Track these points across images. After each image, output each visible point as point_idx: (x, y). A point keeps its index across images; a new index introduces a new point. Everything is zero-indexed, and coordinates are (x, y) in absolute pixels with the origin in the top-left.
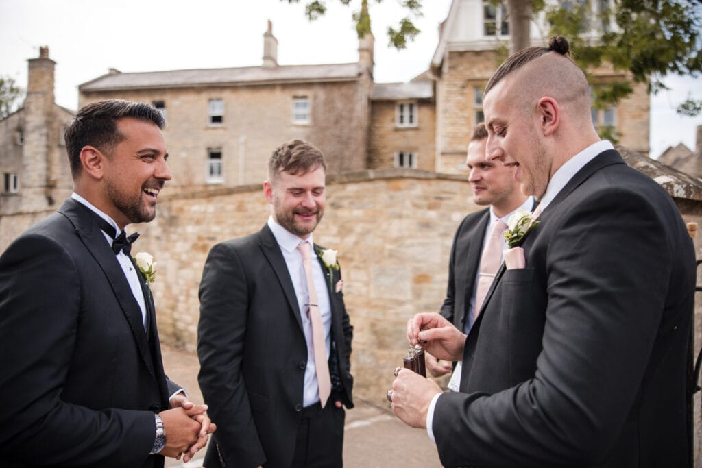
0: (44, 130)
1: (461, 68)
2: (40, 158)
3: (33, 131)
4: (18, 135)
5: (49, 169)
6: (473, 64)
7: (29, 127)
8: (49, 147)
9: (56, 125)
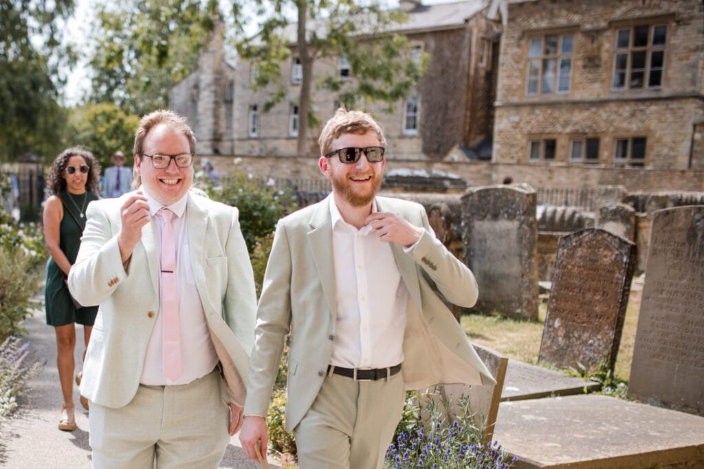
0: (213, 88)
1: (519, 20)
2: (210, 113)
3: (205, 89)
4: (195, 92)
5: (216, 124)
6: (530, 15)
7: (202, 85)
8: (216, 103)
9: (223, 82)
